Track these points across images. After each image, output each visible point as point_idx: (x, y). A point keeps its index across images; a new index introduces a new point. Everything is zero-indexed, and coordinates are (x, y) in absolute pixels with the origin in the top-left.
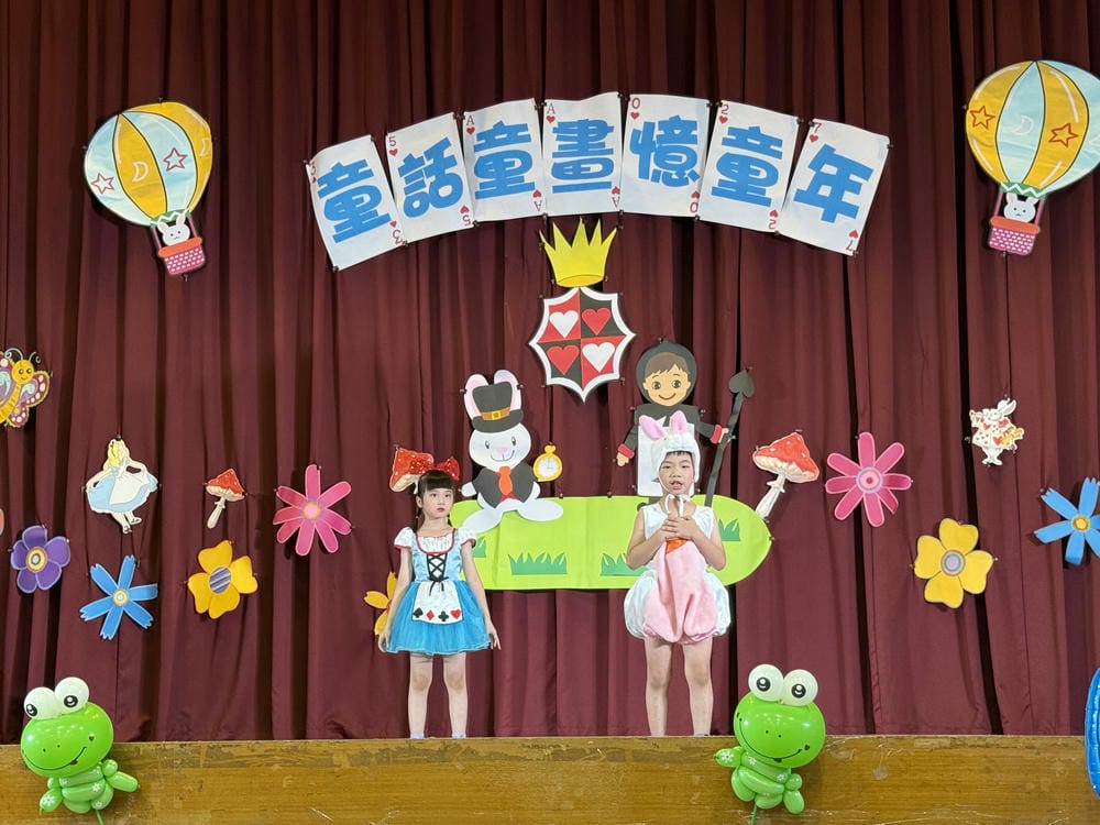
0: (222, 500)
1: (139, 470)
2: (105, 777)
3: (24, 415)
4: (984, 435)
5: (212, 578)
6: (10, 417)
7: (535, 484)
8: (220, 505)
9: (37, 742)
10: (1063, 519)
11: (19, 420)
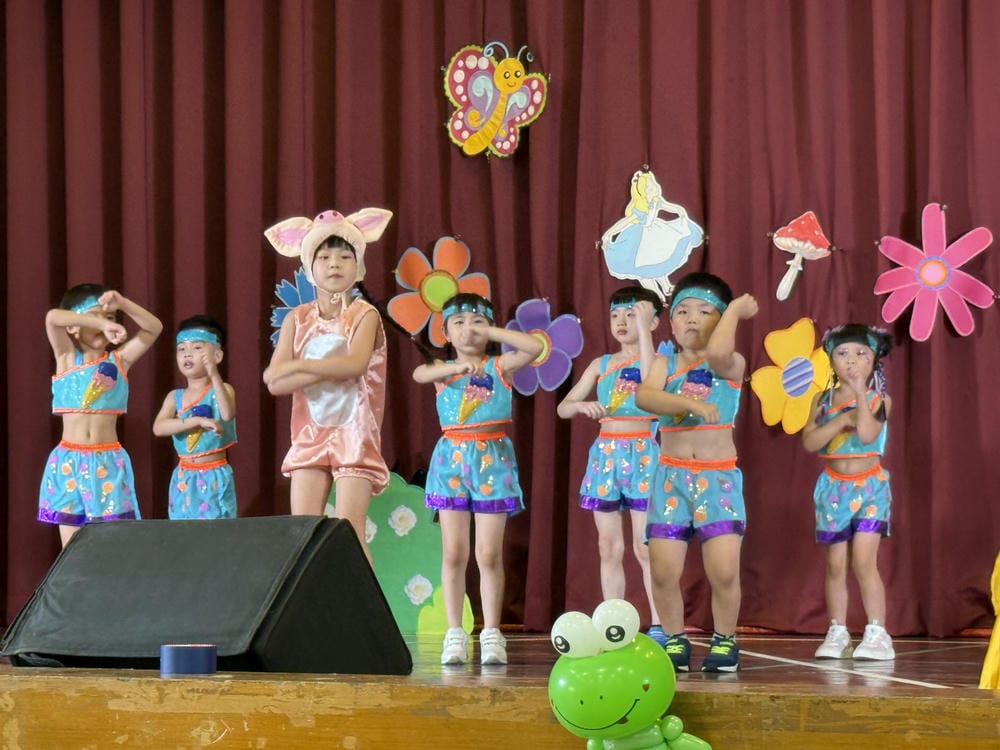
0: (798, 258)
1: (674, 216)
2: (666, 740)
3: (512, 138)
5: (786, 373)
6: (494, 142)
8: (795, 267)
9: (572, 689)
11: (507, 145)
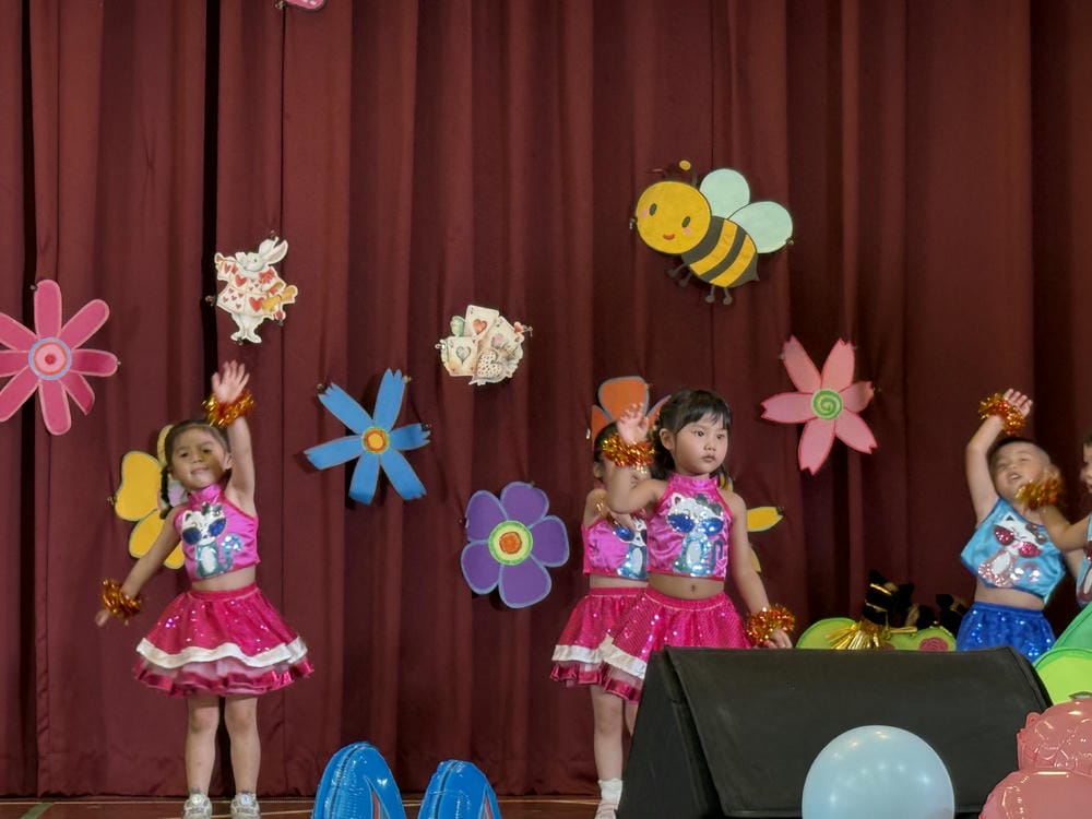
4: (236, 294)
10: (349, 432)
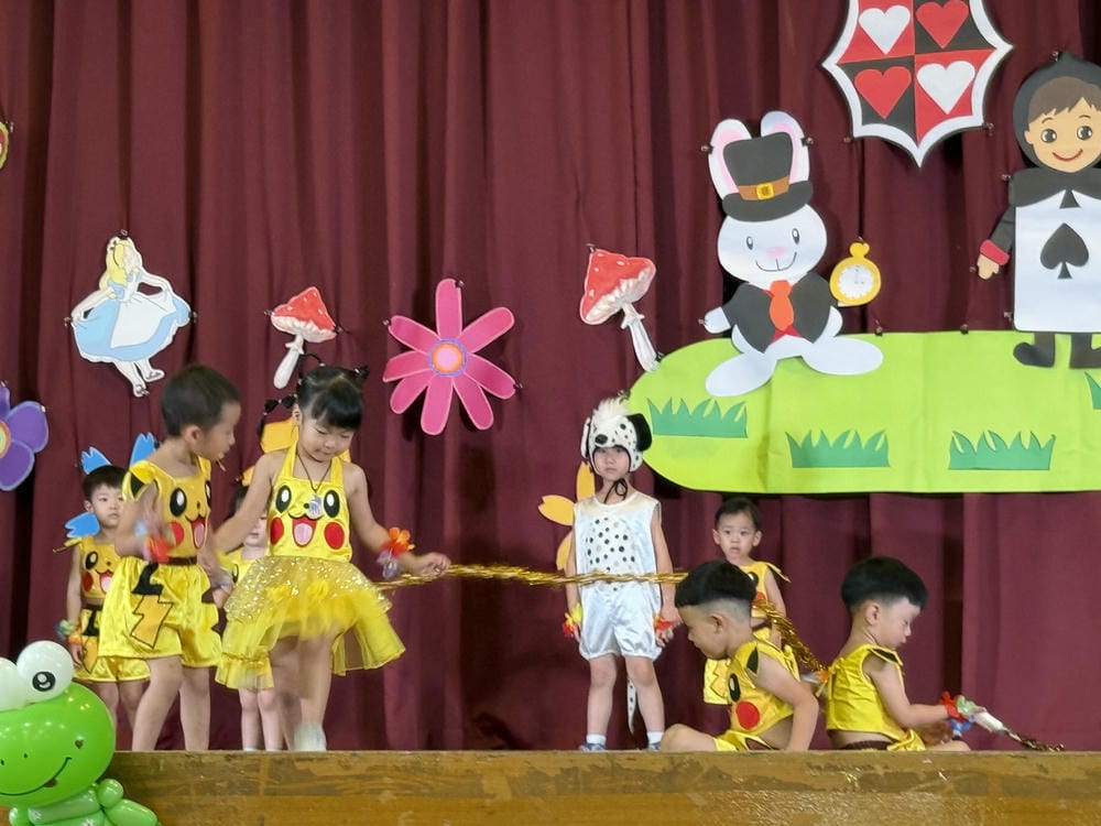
7: (833, 311)
